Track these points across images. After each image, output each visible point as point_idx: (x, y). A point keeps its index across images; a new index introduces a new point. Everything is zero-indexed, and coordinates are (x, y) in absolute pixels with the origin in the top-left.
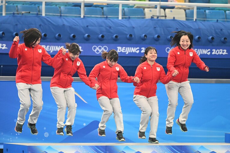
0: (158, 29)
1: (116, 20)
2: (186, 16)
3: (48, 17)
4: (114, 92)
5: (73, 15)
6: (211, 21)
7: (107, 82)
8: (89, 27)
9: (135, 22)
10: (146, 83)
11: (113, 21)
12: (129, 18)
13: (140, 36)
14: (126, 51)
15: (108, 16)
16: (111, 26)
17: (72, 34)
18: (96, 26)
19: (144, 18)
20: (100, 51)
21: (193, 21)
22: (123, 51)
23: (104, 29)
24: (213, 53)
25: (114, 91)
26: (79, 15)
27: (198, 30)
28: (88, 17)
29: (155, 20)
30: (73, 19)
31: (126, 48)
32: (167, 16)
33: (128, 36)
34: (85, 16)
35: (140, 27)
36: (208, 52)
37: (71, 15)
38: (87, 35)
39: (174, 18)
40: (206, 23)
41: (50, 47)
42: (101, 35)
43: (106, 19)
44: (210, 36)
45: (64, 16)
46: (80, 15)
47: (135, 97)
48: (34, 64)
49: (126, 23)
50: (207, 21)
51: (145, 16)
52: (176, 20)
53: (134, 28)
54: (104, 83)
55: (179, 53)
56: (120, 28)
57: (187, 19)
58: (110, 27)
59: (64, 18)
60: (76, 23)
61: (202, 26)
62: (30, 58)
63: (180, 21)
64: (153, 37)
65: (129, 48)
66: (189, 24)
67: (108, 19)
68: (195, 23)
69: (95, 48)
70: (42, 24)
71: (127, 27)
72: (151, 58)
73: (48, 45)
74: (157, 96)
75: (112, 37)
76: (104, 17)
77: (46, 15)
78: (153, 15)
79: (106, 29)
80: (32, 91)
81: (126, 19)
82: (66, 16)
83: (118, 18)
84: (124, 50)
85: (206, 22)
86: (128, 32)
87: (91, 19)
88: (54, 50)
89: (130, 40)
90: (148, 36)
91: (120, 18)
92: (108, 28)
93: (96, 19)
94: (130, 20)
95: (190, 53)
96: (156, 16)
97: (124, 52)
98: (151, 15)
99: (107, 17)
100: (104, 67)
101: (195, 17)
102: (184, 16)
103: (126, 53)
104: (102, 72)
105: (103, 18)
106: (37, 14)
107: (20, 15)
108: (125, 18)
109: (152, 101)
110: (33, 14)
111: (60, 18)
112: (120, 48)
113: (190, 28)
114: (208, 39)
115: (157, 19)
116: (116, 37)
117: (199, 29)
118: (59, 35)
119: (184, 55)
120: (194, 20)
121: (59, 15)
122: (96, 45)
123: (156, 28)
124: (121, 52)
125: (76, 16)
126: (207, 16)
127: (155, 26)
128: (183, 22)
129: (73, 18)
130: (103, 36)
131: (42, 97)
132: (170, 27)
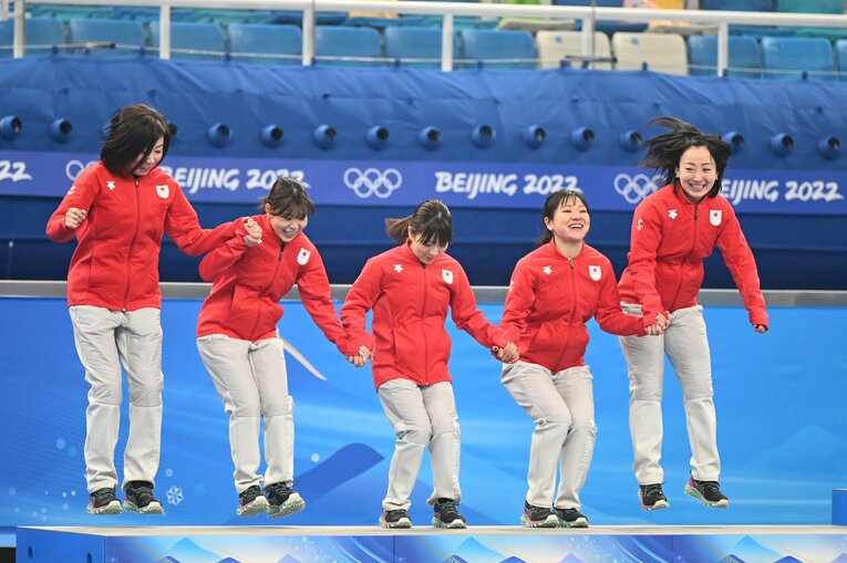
0: (587, 107)
1: (430, 72)
2: (690, 60)
3: (180, 61)
4: (438, 361)
5: (273, 56)
6: (782, 76)
7: (411, 323)
8: (332, 100)
9: (501, 81)
10: (550, 325)
11: (421, 76)
12: (480, 65)
13: (522, 133)
14: (468, 189)
15: (403, 60)
16: (412, 94)
17: (270, 124)
18: (357, 96)
19: (533, 66)
20: (373, 187)
21: (714, 77)
22: (457, 189)
23: (386, 107)
24: (790, 196)
25: (440, 356)
26: (295, 57)
27: (735, 112)
28: (328, 62)
29: (574, 73)
30: (274, 70)
31: (468, 175)
32: (620, 58)
33: (476, 132)
34: (318, 58)
35: (520, 98)
36: (770, 191)
37: (265, 55)
38: (323, 128)
39: (645, 66)
40: (762, 85)
41: (187, 174)
42: (375, 130)
43: (394, 71)
44: (778, 133)
45: (239, 59)
46: (300, 53)
47: (507, 371)
48: (138, 240)
49: (468, 83)
50: (767, 76)
51: (537, 60)
52: (652, 74)
53: (496, 102)
54: (402, 330)
55: (673, 214)
56: (448, 102)
57: (692, 72)
58: (410, 101)
59: (239, 67)
60: (283, 86)
61: (748, 94)
62: (126, 217)
63: (668, 76)
64: (566, 135)
65: (478, 176)
66: (700, 87)
67: (403, 68)
68: (723, 86)
69: (353, 177)
70: (159, 88)
71: (470, 98)
72: (567, 229)
73: (182, 166)
74: (587, 366)
75: (417, 137)
76: (388, 64)
77: (172, 55)
78: (568, 57)
79: (396, 105)
80: (124, 336)
81: (469, 71)
82: (249, 60)
83: (439, 65)
84: (462, 182)
85: (762, 80)
86: (474, 119)
87: (341, 71)
88: (203, 184)
89: (483, 148)
90: (548, 132)
91: (447, 66)
92: (402, 103)
93: (356, 69)
94: (484, 74)
95: (712, 212)
96: (579, 58)
97: (461, 190)
98: (562, 57)
99: (397, 64)
100: (398, 268)
101: (722, 64)
102: (683, 58)
103: (469, 194)
104: (393, 287)
105: (385, 68)
106: (142, 52)
107: (77, 56)
108: (466, 66)
109: (569, 383)
110: (125, 52)
111: (226, 66)
112: (445, 178)
113: (704, 103)
114: (769, 145)
115: (584, 71)
116: (432, 135)
117: (738, 106)
118: (223, 130)
119: (692, 221)
120: (720, 74)
121: (222, 54)
122: (357, 167)
123: (581, 105)
124: (451, 191)
125: (284, 59)
126: (768, 60)
127: (575, 97)
128: (681, 81)
129: (275, 66)
130: (382, 134)
131: (159, 358)
132: (632, 101)
